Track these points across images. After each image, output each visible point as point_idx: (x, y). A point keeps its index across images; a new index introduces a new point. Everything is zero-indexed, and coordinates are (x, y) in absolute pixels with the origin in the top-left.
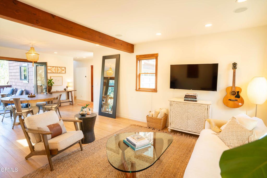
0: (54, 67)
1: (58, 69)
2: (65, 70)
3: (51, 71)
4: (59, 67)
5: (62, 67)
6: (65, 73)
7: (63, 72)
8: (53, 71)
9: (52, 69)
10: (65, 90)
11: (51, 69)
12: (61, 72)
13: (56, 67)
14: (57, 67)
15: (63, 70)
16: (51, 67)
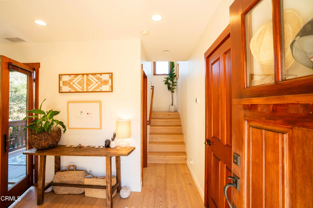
0: (78, 75)
1: (88, 80)
2: (110, 81)
3: (71, 86)
4: (92, 74)
5: (101, 74)
6: (112, 91)
7: (106, 88)
8: (74, 88)
9: (74, 81)
10: (107, 145)
11: (71, 81)
12: (98, 87)
13: (83, 75)
14: (87, 75)
15: (106, 82)
16: (70, 75)
